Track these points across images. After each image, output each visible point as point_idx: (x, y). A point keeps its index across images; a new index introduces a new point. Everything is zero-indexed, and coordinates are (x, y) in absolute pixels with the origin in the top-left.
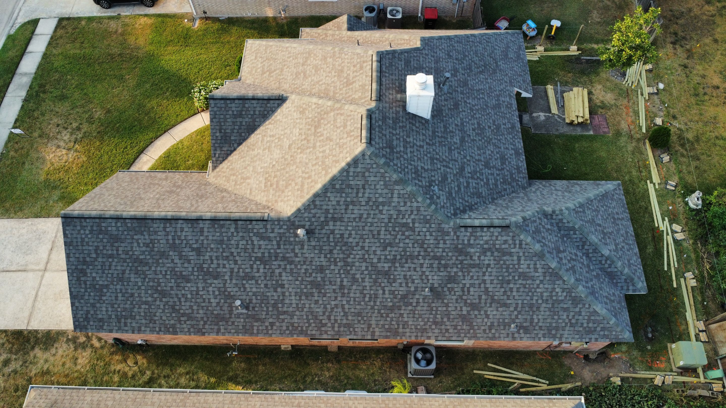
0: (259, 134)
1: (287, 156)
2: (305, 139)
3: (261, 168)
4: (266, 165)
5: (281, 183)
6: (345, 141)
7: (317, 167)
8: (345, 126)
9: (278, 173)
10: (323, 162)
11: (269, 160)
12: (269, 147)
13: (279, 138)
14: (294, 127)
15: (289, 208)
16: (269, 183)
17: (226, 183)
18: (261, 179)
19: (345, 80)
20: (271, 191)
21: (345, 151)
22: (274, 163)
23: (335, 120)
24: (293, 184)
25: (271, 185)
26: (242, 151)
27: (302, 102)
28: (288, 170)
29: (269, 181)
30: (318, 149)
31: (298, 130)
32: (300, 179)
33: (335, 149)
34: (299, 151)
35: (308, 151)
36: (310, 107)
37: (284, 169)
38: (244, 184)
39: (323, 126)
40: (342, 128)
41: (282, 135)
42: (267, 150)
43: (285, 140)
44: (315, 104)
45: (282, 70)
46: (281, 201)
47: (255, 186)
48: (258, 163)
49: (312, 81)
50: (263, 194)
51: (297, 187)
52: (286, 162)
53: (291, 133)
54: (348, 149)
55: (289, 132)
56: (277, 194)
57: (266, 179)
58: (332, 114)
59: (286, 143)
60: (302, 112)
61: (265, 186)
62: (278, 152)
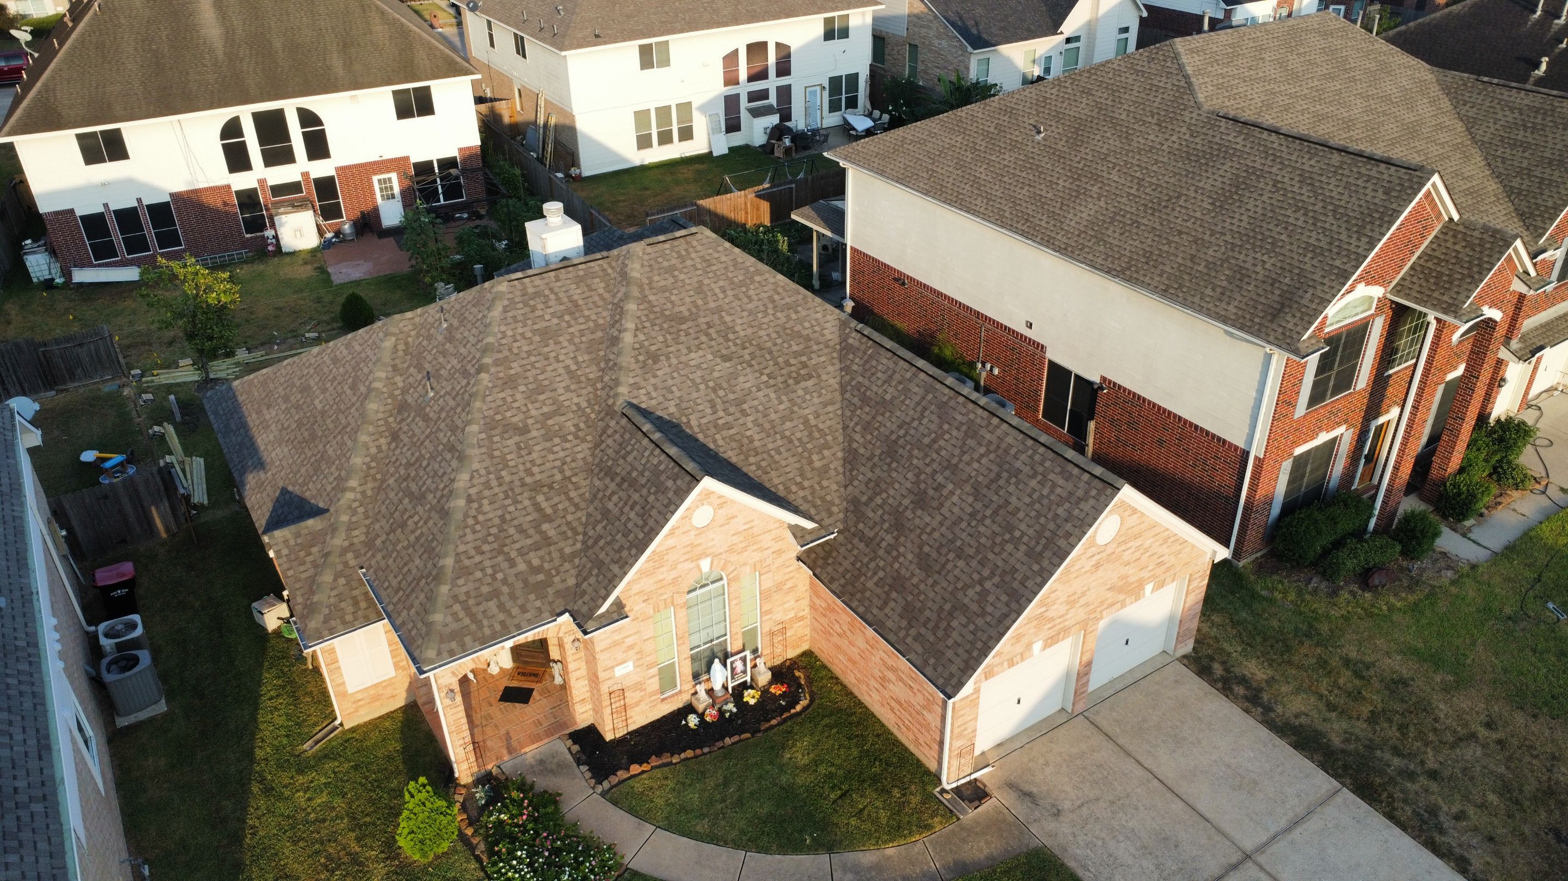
0: (715, 441)
1: (747, 357)
2: (707, 335)
3: (781, 403)
4: (773, 395)
5: (795, 348)
6: (698, 260)
7: (751, 293)
8: (671, 270)
9: (780, 360)
10: (742, 284)
11: (760, 394)
12: (739, 403)
13: (714, 390)
14: (687, 365)
15: (829, 317)
16: (802, 372)
17: (832, 473)
18: (800, 392)
19: (567, 318)
20: (813, 362)
21: (716, 255)
22: (765, 378)
23: (664, 289)
24: (791, 324)
25: (805, 365)
26: (759, 467)
27: (633, 366)
28: (769, 344)
29: (799, 374)
30: (720, 303)
31: (693, 355)
32: (779, 315)
33: (714, 272)
34: (731, 336)
35: (728, 319)
36: (641, 343)
37: (771, 353)
38: (821, 426)
39: (677, 309)
40: (676, 273)
41: (707, 387)
42: (745, 406)
43: (716, 374)
44: (636, 336)
45: (537, 487)
46: (823, 335)
47: (816, 400)
48: (773, 416)
49: (567, 389)
50: (824, 377)
51: (794, 316)
52: (758, 353)
53: (698, 367)
54: (710, 251)
55: (699, 373)
56: (815, 348)
57: (797, 383)
58: (652, 298)
59: (722, 368)
60: (655, 358)
61: (810, 377)
62: (741, 379)
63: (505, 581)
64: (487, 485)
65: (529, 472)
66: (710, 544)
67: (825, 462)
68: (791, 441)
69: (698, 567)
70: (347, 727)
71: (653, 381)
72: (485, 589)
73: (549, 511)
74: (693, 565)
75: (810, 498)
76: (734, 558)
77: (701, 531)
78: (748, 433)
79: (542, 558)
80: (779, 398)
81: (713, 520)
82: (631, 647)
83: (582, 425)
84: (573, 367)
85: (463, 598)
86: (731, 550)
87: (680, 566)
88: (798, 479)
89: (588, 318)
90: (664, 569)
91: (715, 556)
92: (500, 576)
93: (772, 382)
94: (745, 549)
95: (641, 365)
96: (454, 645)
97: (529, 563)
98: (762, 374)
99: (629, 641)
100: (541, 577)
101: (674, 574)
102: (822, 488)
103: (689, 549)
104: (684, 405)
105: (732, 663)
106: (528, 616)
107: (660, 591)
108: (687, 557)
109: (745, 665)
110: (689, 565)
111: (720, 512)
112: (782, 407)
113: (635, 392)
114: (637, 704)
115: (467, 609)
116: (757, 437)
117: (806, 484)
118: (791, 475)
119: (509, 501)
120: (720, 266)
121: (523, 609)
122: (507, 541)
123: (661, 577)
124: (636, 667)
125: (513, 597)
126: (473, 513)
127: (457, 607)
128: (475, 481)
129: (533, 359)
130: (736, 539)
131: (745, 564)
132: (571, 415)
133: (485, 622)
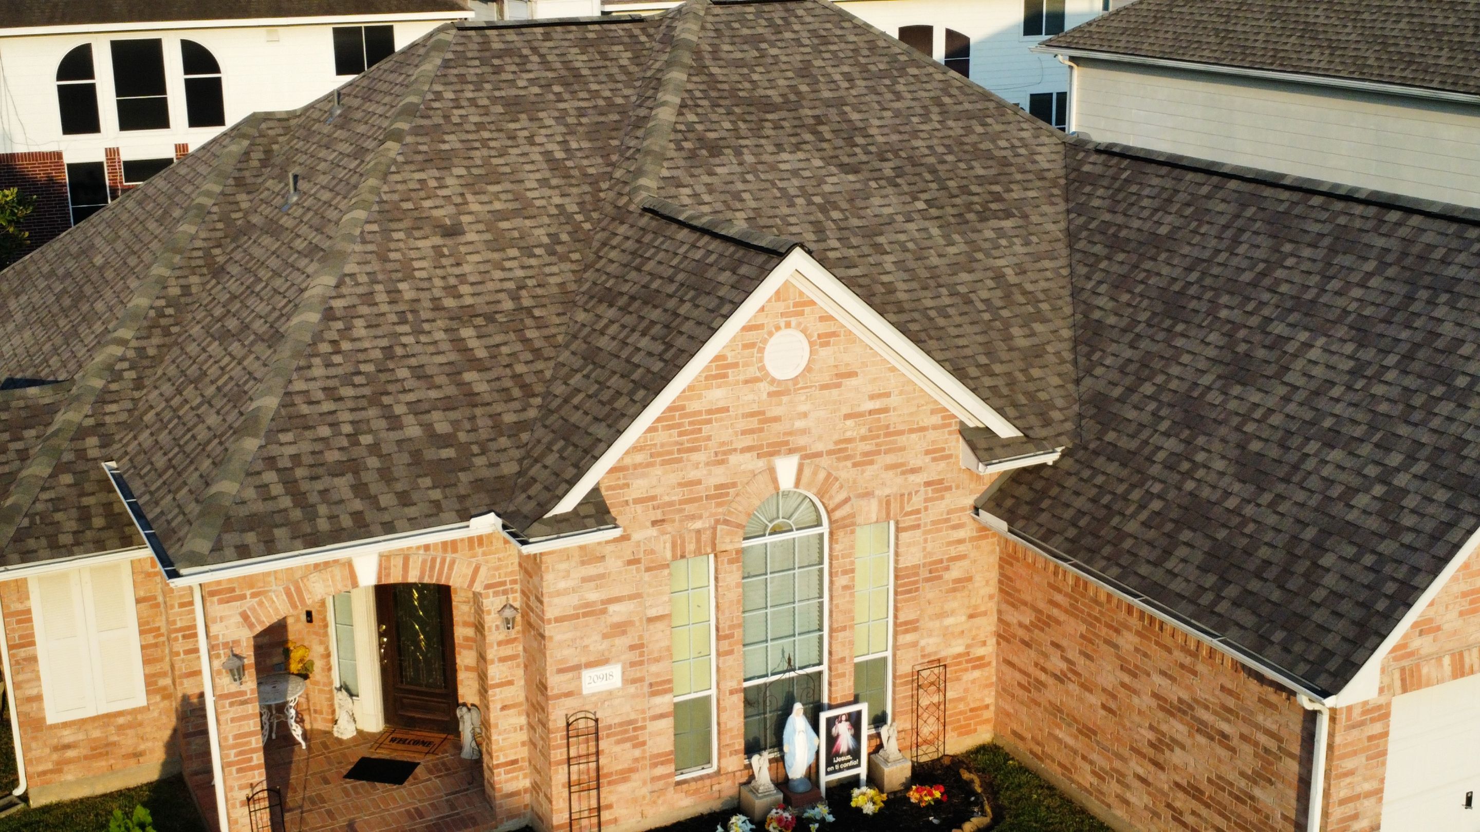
1: (888, 172)
2: (815, 133)
3: (951, 244)
4: (935, 231)
5: (981, 172)
6: (805, 34)
7: (900, 88)
8: (756, 40)
9: (951, 184)
10: (882, 75)
11: (912, 226)
12: (870, 233)
13: (823, 209)
14: (773, 167)
15: (1044, 139)
16: (994, 206)
17: (1051, 359)
18: (989, 234)
19: (557, 89)
20: (1015, 195)
21: (839, 32)
22: (921, 205)
23: (739, 64)
24: (973, 138)
25: (998, 198)
27: (672, 154)
28: (932, 160)
29: (986, 209)
30: (842, 93)
31: (784, 156)
32: (950, 123)
33: (834, 53)
34: (860, 140)
35: (855, 116)
36: (690, 128)
37: (933, 171)
38: (1029, 287)
39: (761, 92)
40: (764, 46)
41: (810, 203)
42: (881, 240)
43: (827, 188)
44: (680, 114)
45: (465, 315)
46: (1034, 162)
47: (1019, 249)
48: (935, 261)
49: (543, 183)
50: (1035, 219)
51: (979, 129)
52: (909, 169)
53: (795, 173)
54: (829, 26)
55: (796, 182)
56: (1019, 177)
57: (983, 219)
58: (715, 70)
59: (840, 181)
60: (715, 149)
61: (1008, 215)
62: (876, 201)
63: (374, 449)
64: (368, 298)
65: (453, 291)
66: (799, 424)
67: (1035, 340)
68: (969, 302)
69: (772, 471)
70: (34, 803)
71: (706, 179)
72: (332, 456)
73: (481, 353)
74: (761, 464)
75: (1005, 391)
76: (846, 472)
77: (781, 390)
78: (885, 278)
79: (455, 423)
80: (946, 236)
81: (808, 369)
82: (620, 628)
83: (564, 237)
84: (560, 155)
85: (285, 463)
86: (840, 452)
87: (733, 459)
88: (983, 360)
89: (595, 94)
90: (700, 457)
91: (808, 456)
92: (366, 439)
93: (934, 212)
94: (868, 459)
95: (684, 154)
96: (250, 538)
97: (428, 427)
98: (916, 199)
99: (618, 612)
100: (448, 453)
101: (719, 476)
102: (1030, 379)
103: (754, 423)
104: (762, 222)
105: (831, 722)
106: (412, 511)
107: (689, 509)
108: (748, 441)
109: (857, 736)
110: (749, 463)
111: (824, 352)
112: (952, 250)
113: (673, 191)
114: (625, 775)
115: (291, 486)
116: (901, 286)
117: (997, 368)
118: (968, 352)
119: (406, 328)
120: (843, 46)
121: (404, 499)
122: (391, 388)
123: (693, 475)
124: (628, 681)
125: (386, 475)
126: (333, 335)
127: (270, 477)
128: (344, 290)
129: (486, 135)
130: (851, 429)
131: (868, 494)
132: (546, 220)
133: (323, 510)
